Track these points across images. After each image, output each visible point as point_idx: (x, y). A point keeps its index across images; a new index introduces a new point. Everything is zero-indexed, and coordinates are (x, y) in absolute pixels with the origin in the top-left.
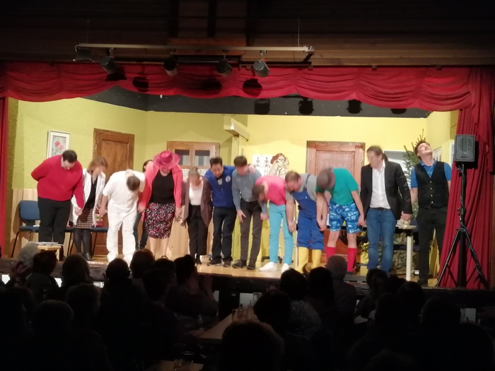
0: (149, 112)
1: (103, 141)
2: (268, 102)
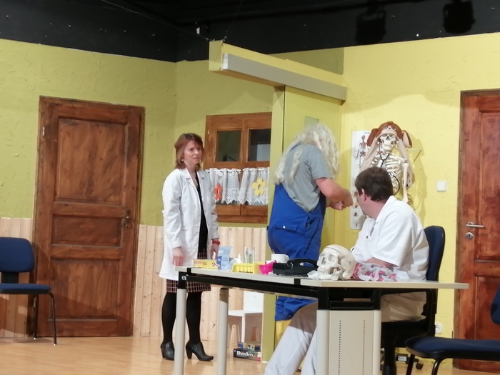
0: (179, 63)
1: (60, 119)
2: (381, 15)
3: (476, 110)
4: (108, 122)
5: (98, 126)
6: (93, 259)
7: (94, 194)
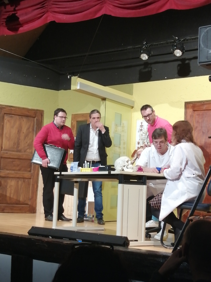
0: (60, 91)
1: (5, 115)
2: (150, 69)
3: (191, 110)
4: (27, 116)
5: (22, 118)
6: (18, 178)
7: (20, 148)
